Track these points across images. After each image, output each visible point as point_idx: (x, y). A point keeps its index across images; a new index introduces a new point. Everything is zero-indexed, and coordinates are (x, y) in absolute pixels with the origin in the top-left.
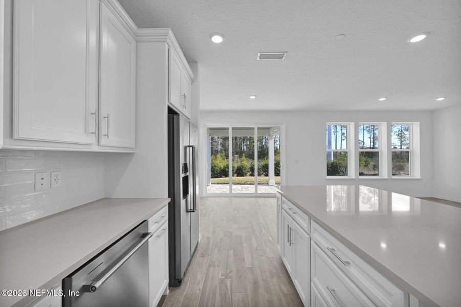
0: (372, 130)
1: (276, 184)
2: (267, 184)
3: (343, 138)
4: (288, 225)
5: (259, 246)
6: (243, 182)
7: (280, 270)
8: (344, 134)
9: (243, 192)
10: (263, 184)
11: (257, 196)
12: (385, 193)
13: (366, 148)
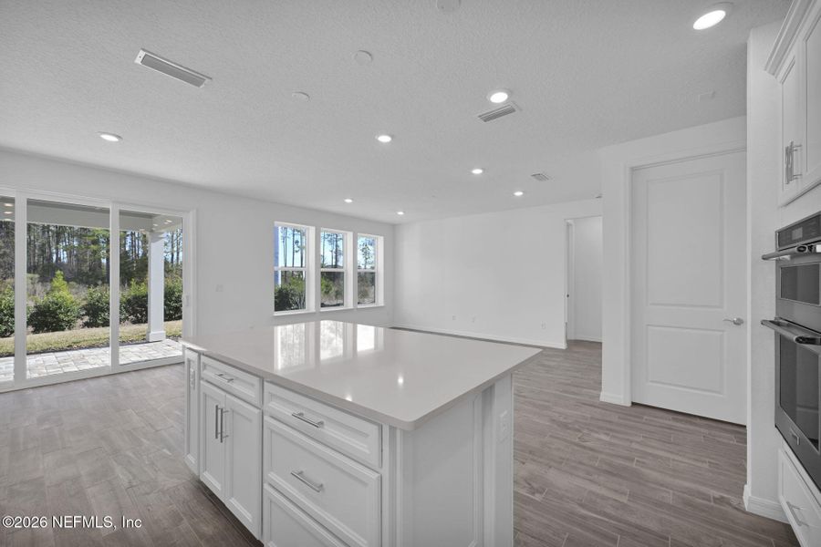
0: (334, 240)
1: (168, 337)
2: (144, 340)
3: (296, 249)
4: (217, 407)
5: (134, 477)
6: (65, 345)
7: (195, 501)
8: (297, 242)
9: (67, 370)
10: (132, 342)
11: (118, 372)
12: (350, 325)
13: (328, 267)
